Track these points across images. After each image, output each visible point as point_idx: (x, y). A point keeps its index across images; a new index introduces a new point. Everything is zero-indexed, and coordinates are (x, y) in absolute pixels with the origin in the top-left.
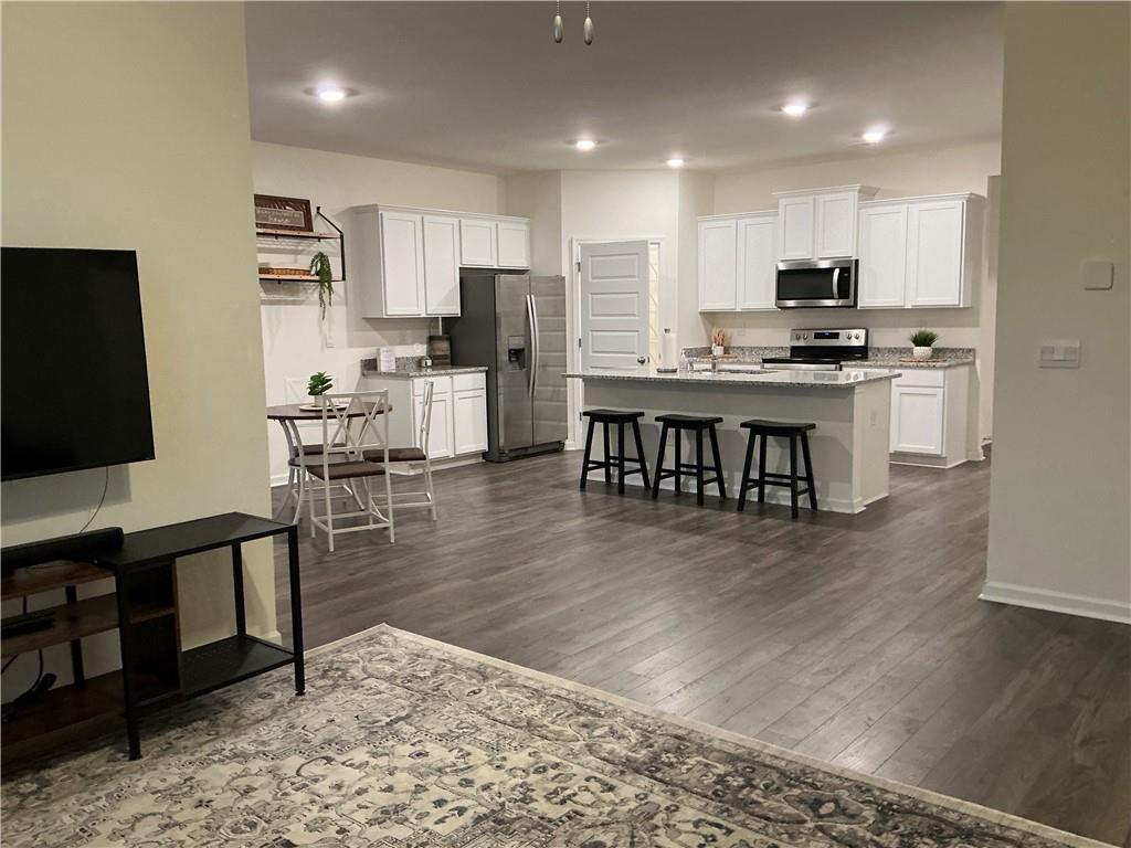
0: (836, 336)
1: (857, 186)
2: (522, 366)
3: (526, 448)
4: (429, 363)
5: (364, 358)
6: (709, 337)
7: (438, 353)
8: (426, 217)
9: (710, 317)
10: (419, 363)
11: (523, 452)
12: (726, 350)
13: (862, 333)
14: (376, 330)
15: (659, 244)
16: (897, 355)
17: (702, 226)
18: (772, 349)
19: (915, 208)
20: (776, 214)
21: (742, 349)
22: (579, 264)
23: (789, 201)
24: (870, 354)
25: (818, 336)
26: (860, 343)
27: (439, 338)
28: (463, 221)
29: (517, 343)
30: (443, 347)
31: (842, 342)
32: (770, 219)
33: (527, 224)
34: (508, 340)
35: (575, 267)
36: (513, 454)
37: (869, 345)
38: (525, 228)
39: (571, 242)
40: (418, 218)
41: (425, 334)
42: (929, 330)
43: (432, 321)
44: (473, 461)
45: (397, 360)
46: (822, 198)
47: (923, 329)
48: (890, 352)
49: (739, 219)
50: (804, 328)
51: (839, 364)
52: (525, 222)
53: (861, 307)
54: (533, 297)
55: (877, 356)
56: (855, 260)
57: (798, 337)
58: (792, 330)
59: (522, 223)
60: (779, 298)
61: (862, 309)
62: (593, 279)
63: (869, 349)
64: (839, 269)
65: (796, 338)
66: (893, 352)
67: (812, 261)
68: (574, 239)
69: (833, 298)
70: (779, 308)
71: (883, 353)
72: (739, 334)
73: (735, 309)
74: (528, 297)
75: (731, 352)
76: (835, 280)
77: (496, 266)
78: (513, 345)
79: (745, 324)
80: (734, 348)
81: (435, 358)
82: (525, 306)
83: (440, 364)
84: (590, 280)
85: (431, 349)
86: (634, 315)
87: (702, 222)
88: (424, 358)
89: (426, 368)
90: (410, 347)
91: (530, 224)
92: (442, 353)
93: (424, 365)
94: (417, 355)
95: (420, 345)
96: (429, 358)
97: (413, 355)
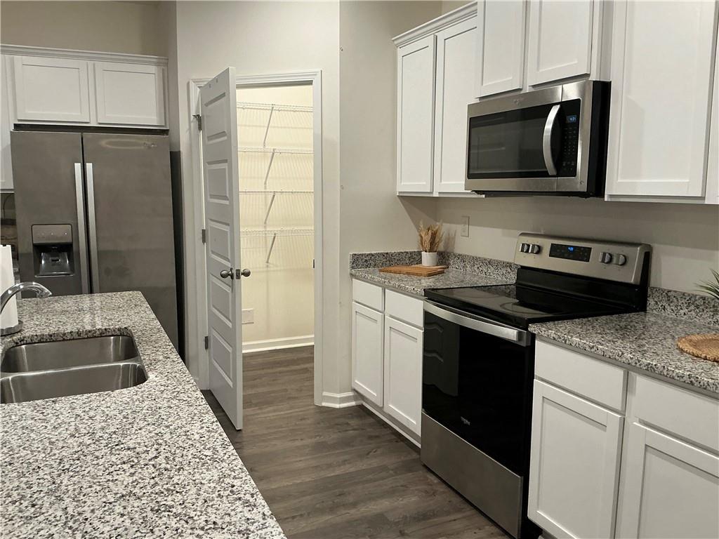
0: (584, 255)
12: (445, 259)
13: (636, 254)
15: (311, 82)
17: (400, 53)
18: (497, 264)
20: (477, 10)
22: (198, 118)
24: (651, 302)
25: (556, 251)
26: (630, 276)
28: (17, 58)
33: (158, 64)
35: (194, 124)
37: (652, 283)
39: (188, 85)
48: (692, 307)
49: (438, 29)
50: (542, 233)
51: (527, 329)
52: (155, 60)
53: (611, 196)
54: (89, 166)
55: (664, 309)
56: (594, 82)
57: (525, 249)
58: (523, 234)
59: (150, 63)
60: (470, 176)
61: (613, 200)
62: (209, 140)
63: (649, 293)
64: (559, 106)
65: (522, 251)
66: (697, 307)
67: (522, 92)
68: (191, 81)
69: (545, 174)
70: (478, 192)
71: (676, 306)
72: (463, 234)
73: (432, 193)
74: (78, 166)
75: (452, 263)
76: (547, 132)
77: (93, 124)
78: (44, 237)
79: (469, 218)
80: (455, 256)
82: (70, 180)
84: (207, 142)
86: (226, 198)
87: (400, 45)
91: (166, 64)
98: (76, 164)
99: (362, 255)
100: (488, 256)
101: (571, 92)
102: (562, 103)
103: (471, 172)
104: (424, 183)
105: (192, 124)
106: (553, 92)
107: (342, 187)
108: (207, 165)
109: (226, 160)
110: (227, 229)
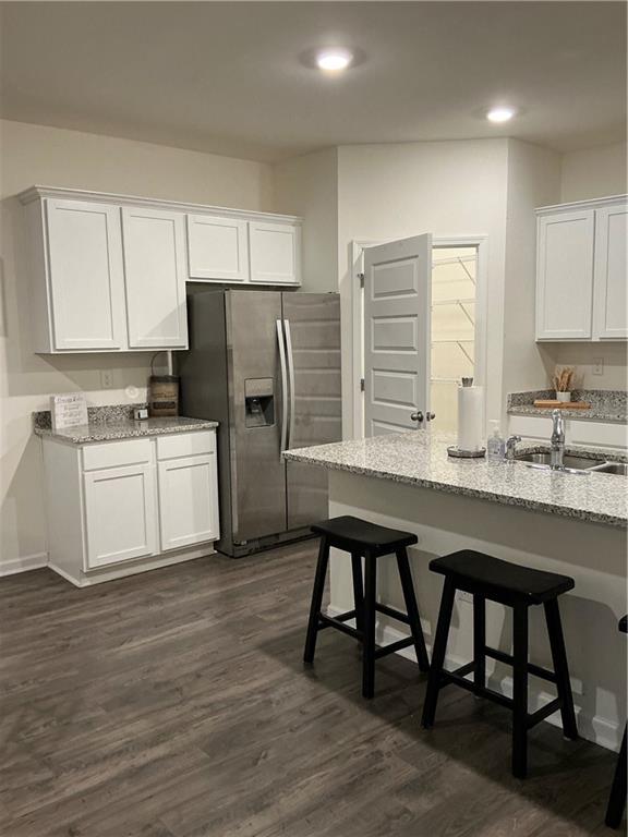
2: (270, 421)
3: (277, 535)
4: (144, 414)
5: (36, 411)
6: (550, 377)
7: (160, 400)
8: (126, 210)
9: (552, 350)
10: (131, 412)
11: (273, 541)
12: (575, 396)
14: (59, 370)
15: (476, 246)
17: (543, 221)
21: (599, 394)
27: (165, 380)
28: (189, 216)
29: (262, 387)
30: (169, 392)
33: (295, 225)
34: (245, 383)
35: (356, 281)
36: (256, 545)
38: (292, 229)
39: (351, 246)
40: (112, 210)
41: (144, 373)
43: (157, 356)
45: (91, 411)
49: (598, 206)
52: (293, 221)
54: (286, 322)
59: (289, 223)
62: (375, 297)
68: (354, 243)
72: (596, 372)
73: (590, 338)
74: (279, 322)
75: (582, 398)
77: (247, 282)
78: (253, 391)
79: (603, 359)
80: (587, 392)
81: (155, 408)
82: (273, 335)
83: (159, 416)
84: (373, 299)
85: (151, 395)
86: (412, 349)
87: (540, 215)
88: (139, 406)
89: (137, 423)
90: (120, 391)
91: (301, 225)
92: (166, 400)
93: (137, 417)
94: (130, 403)
95: (136, 390)
96: (146, 408)
97: (124, 404)
99: (517, 394)
108: (372, 320)
109: (416, 315)
110: (413, 377)
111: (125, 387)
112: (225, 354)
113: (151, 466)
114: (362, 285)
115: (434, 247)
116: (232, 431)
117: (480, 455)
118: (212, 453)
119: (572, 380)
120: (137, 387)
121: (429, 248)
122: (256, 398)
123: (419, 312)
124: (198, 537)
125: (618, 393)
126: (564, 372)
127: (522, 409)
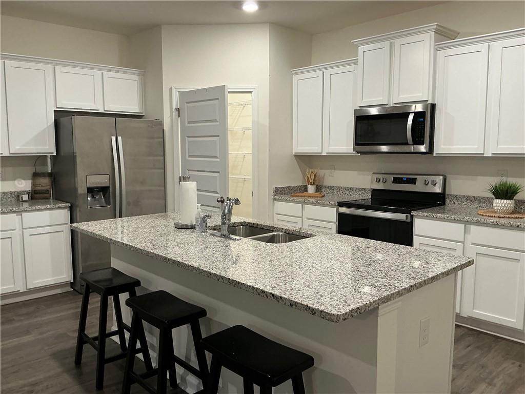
0: (413, 181)
1: (434, 26)
2: (108, 202)
4: (25, 197)
6: (304, 176)
7: (39, 188)
9: (305, 160)
10: (18, 196)
12: (318, 189)
13: (440, 179)
15: (251, 92)
16: (476, 205)
17: (295, 78)
18: (356, 190)
19: (497, 46)
20: (356, 62)
21: (331, 188)
22: (178, 110)
23: (366, 47)
24: (448, 201)
25: (396, 180)
26: (438, 189)
27: (43, 175)
29: (98, 180)
30: (45, 183)
31: (419, 187)
32: (351, 68)
33: (138, 75)
34: (87, 178)
35: (175, 114)
37: (447, 192)
39: (171, 90)
41: (30, 170)
42: (511, 181)
43: (40, 159)
44: (59, 291)
46: (398, 42)
47: (504, 179)
48: (469, 201)
49: (326, 69)
50: (383, 172)
51: (410, 214)
52: (137, 72)
53: (437, 154)
54: (120, 138)
55: (455, 203)
56: (431, 104)
57: (378, 181)
58: (373, 173)
59: (134, 74)
60: (356, 144)
61: (438, 155)
62: (188, 123)
63: (446, 196)
64: (413, 114)
65: (376, 181)
66: (471, 201)
67: (388, 106)
68: (173, 88)
69: (407, 144)
70: (358, 153)
71: (461, 201)
72: (330, 175)
73: (321, 153)
74: (113, 138)
75: (323, 191)
76: (409, 125)
77: (102, 111)
78: (93, 183)
79: (334, 166)
80: (326, 187)
81: (35, 193)
82: (109, 147)
83: (36, 199)
84: (187, 124)
85: (34, 185)
86: (216, 157)
87: (295, 74)
88: (24, 192)
89: (21, 203)
90: (11, 182)
91: (143, 75)
92: (42, 188)
93: (21, 200)
94: (19, 190)
95: (23, 181)
96: (28, 193)
97: (13, 190)
98: (112, 137)
99: (279, 188)
100: (350, 186)
101: (419, 108)
102: (415, 112)
103: (357, 142)
104: (317, 148)
105: (173, 113)
106: (410, 107)
107: (269, 150)
108: (187, 138)
109: (218, 136)
110: (216, 175)
111: (15, 179)
112: (73, 158)
113: (18, 232)
114: (179, 116)
115: (229, 92)
116: (78, 209)
117: (193, 227)
118: (67, 224)
119: (317, 178)
120: (24, 179)
121: (226, 92)
122: (97, 188)
123: (221, 134)
124: (55, 280)
125: (341, 187)
126: (312, 173)
127: (283, 197)
